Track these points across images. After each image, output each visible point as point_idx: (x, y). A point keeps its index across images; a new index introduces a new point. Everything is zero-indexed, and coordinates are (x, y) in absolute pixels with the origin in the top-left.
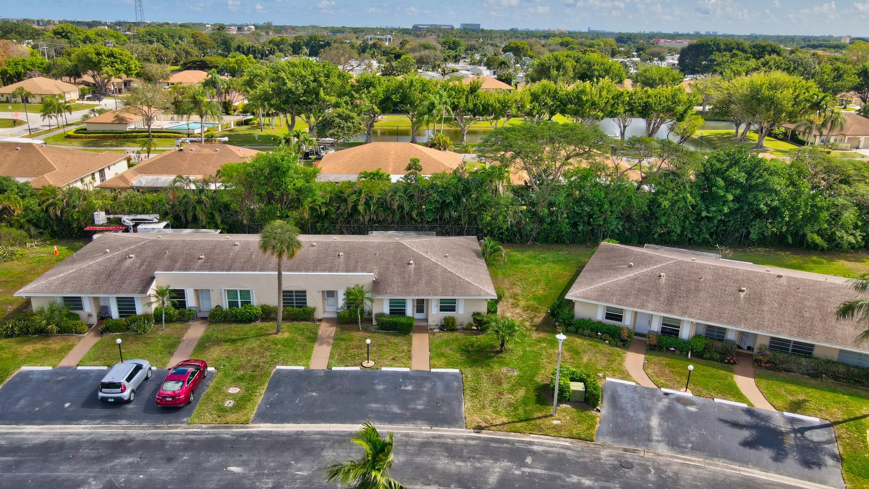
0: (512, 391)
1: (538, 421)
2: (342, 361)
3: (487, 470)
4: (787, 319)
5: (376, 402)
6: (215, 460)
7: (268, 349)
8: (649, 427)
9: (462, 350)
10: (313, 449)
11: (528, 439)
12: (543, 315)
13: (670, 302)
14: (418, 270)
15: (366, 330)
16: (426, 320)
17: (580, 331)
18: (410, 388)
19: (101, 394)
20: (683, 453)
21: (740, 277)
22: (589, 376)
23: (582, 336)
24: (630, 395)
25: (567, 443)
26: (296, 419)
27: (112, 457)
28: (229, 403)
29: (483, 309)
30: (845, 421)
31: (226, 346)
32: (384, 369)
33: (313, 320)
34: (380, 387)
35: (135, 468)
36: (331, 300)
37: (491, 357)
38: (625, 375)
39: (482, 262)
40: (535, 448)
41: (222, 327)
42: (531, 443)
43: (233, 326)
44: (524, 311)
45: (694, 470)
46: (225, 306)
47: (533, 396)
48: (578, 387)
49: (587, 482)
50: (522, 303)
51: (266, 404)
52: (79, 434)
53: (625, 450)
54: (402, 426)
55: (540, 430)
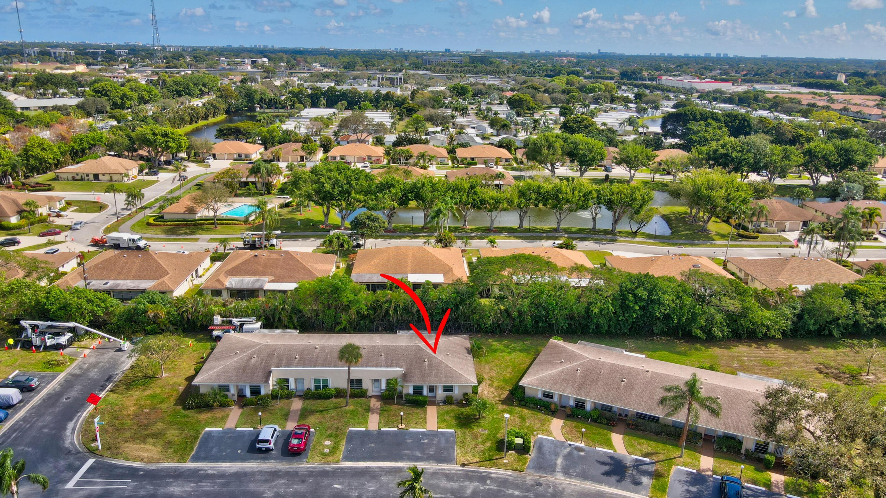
0: (483, 443)
1: (496, 461)
2: (387, 425)
3: (466, 487)
4: (644, 400)
5: (407, 450)
6: (326, 482)
7: (342, 417)
8: (556, 464)
9: (456, 417)
10: (376, 476)
11: (489, 471)
12: (507, 393)
13: (580, 388)
14: (430, 365)
15: (399, 404)
16: (435, 397)
17: (528, 404)
18: (426, 441)
19: (258, 446)
20: (570, 478)
21: (624, 371)
22: (526, 435)
23: (529, 408)
24: (549, 445)
25: (509, 473)
26: (364, 459)
27: (273, 481)
28: (327, 451)
29: (470, 391)
30: (663, 461)
31: (318, 415)
32: (411, 429)
33: (366, 397)
34: (410, 441)
35: (287, 485)
36: (376, 384)
37: (473, 422)
38: (549, 433)
39: (470, 357)
40: (493, 475)
41: (312, 402)
42: (491, 473)
43: (319, 401)
44: (496, 389)
45: (573, 487)
46: (313, 388)
47: (494, 446)
48: (519, 441)
49: (516, 493)
50: (495, 384)
51: (347, 451)
52: (251, 468)
53: (540, 477)
54: (422, 464)
55: (496, 466)
